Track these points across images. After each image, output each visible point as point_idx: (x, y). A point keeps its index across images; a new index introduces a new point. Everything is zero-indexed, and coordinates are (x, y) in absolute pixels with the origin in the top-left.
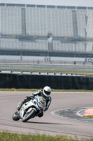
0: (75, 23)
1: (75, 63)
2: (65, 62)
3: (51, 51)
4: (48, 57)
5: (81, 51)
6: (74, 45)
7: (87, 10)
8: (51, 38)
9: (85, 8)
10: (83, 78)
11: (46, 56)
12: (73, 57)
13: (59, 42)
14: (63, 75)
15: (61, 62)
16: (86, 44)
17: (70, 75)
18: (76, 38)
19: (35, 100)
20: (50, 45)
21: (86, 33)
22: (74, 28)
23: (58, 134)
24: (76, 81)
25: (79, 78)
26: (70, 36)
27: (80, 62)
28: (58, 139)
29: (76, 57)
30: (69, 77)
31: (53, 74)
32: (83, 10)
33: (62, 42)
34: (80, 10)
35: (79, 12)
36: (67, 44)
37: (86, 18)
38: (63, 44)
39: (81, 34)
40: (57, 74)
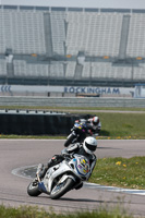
0: (48, 33)
1: (49, 94)
2: (33, 94)
3: (11, 76)
4: (7, 85)
5: (58, 75)
6: (47, 66)
7: (67, 13)
8: (11, 57)
9: (63, 9)
10: (62, 117)
11: (4, 83)
12: (46, 84)
13: (24, 62)
14: (31, 113)
15: (27, 93)
16: (65, 65)
17: (41, 113)
18: (50, 55)
19: (71, 162)
20: (10, 67)
21: (65, 48)
22: (46, 40)
23: (23, 204)
24: (52, 122)
25: (55, 117)
26: (40, 53)
27: (57, 93)
28: (24, 213)
29: (51, 84)
30: (40, 116)
31: (14, 112)
32: (60, 12)
33: (28, 63)
34: (56, 12)
35: (54, 16)
36: (36, 66)
37: (66, 24)
38: (30, 66)
39: (58, 50)
40: (21, 112)
